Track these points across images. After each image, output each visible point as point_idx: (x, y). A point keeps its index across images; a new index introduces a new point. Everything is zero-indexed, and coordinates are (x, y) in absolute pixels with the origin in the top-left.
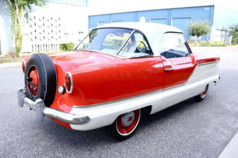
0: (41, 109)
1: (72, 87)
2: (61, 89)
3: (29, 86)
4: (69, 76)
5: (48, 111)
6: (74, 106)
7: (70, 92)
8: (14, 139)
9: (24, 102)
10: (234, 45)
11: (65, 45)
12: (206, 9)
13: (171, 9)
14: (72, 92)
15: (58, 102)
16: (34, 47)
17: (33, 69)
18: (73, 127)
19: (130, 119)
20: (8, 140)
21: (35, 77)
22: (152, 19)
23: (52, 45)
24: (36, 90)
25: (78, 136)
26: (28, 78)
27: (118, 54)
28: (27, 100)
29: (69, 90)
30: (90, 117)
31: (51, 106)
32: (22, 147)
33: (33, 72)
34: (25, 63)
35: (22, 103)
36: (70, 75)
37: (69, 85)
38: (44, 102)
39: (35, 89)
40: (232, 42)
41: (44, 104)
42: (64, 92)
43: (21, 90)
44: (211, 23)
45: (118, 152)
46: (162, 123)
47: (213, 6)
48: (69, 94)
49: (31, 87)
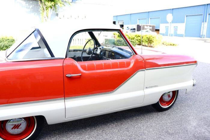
19: (16, 127)
22: (187, 16)
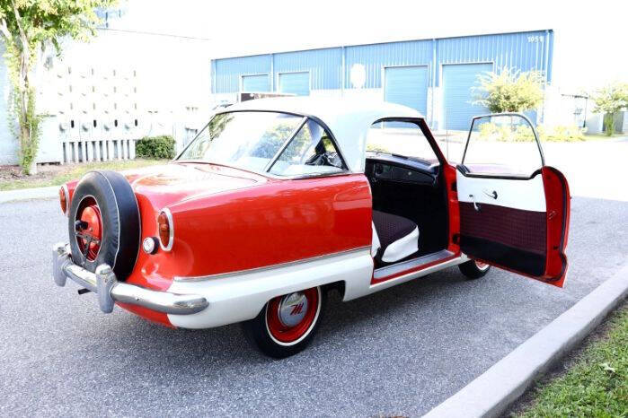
0: (108, 287)
1: (172, 238)
2: (148, 245)
3: (80, 240)
4: (165, 216)
5: (123, 290)
6: (177, 278)
7: (169, 248)
8: (45, 357)
9: (67, 275)
10: (609, 135)
11: (150, 141)
12: (531, 39)
13: (437, 39)
14: (173, 248)
15: (144, 271)
16: (69, 147)
17: (89, 202)
18: (175, 320)
19: (297, 309)
20: (33, 359)
21: (94, 219)
22: (386, 68)
23: (115, 142)
24: (97, 247)
25: (185, 351)
26: (76, 222)
27: (268, 171)
28: (76, 270)
29: (166, 245)
30: (208, 300)
31: (129, 280)
32: (65, 372)
33: (88, 210)
34: (66, 190)
35: (63, 278)
36: (169, 214)
37: (165, 234)
38: (114, 271)
39: (92, 244)
40: (604, 129)
41: (113, 274)
42: (156, 249)
43: (61, 250)
44: (545, 78)
45: (269, 378)
46: (375, 324)
47: (551, 31)
48: (167, 253)
49: (85, 241)
